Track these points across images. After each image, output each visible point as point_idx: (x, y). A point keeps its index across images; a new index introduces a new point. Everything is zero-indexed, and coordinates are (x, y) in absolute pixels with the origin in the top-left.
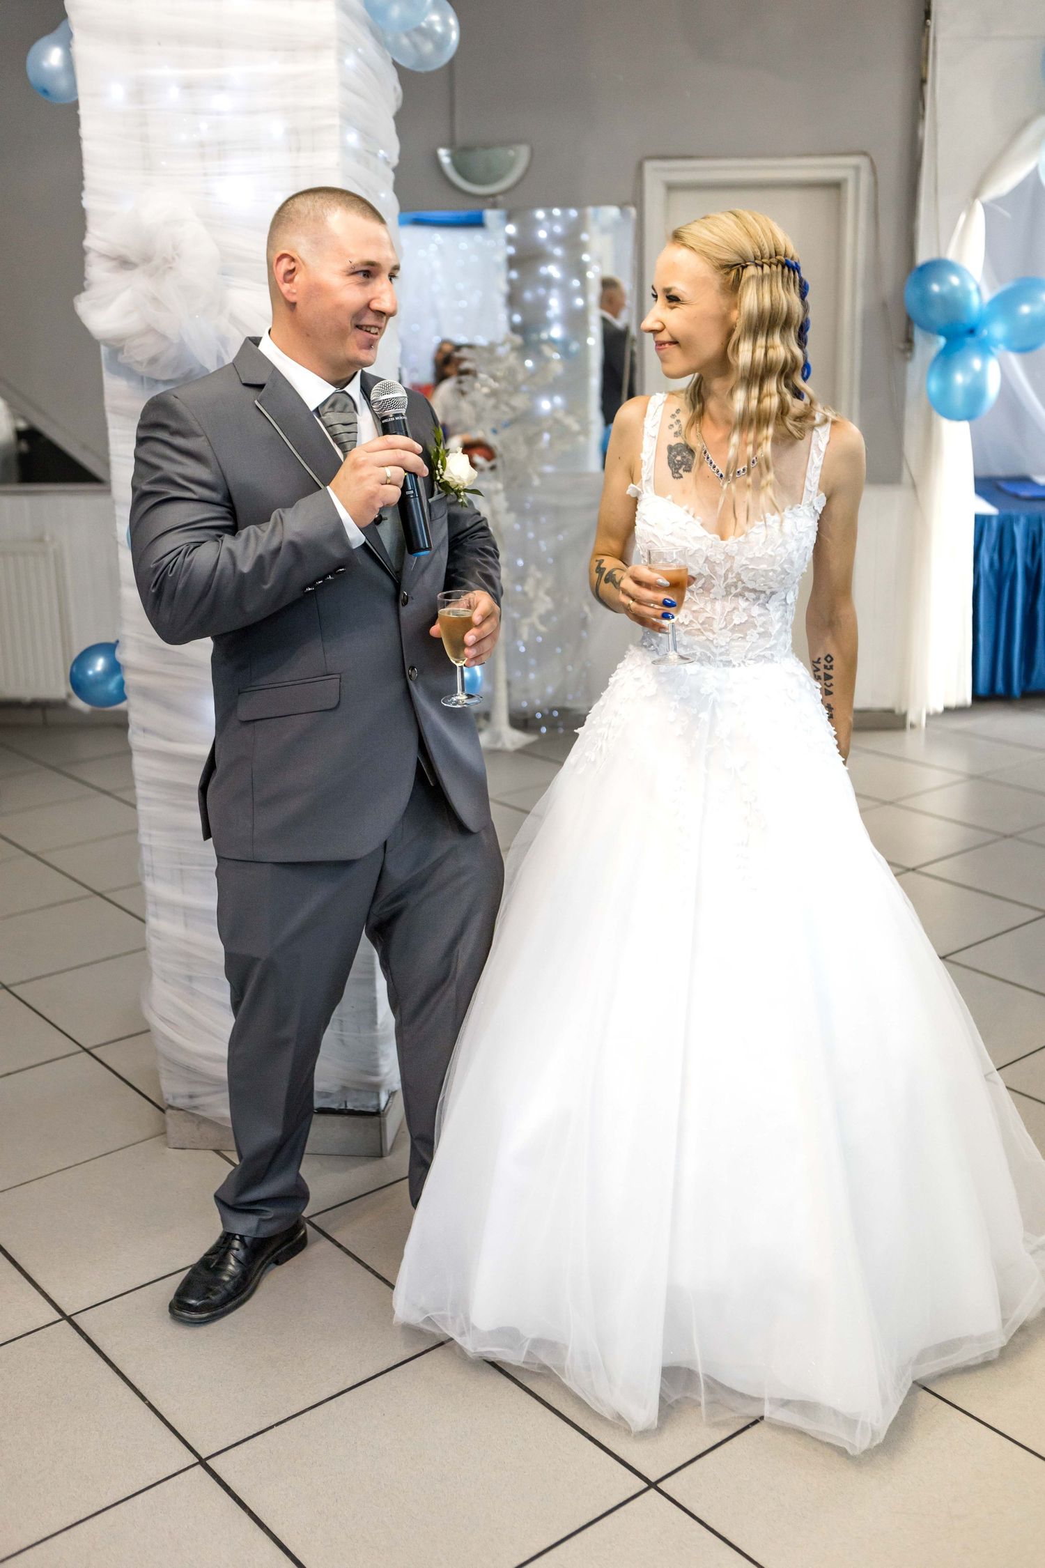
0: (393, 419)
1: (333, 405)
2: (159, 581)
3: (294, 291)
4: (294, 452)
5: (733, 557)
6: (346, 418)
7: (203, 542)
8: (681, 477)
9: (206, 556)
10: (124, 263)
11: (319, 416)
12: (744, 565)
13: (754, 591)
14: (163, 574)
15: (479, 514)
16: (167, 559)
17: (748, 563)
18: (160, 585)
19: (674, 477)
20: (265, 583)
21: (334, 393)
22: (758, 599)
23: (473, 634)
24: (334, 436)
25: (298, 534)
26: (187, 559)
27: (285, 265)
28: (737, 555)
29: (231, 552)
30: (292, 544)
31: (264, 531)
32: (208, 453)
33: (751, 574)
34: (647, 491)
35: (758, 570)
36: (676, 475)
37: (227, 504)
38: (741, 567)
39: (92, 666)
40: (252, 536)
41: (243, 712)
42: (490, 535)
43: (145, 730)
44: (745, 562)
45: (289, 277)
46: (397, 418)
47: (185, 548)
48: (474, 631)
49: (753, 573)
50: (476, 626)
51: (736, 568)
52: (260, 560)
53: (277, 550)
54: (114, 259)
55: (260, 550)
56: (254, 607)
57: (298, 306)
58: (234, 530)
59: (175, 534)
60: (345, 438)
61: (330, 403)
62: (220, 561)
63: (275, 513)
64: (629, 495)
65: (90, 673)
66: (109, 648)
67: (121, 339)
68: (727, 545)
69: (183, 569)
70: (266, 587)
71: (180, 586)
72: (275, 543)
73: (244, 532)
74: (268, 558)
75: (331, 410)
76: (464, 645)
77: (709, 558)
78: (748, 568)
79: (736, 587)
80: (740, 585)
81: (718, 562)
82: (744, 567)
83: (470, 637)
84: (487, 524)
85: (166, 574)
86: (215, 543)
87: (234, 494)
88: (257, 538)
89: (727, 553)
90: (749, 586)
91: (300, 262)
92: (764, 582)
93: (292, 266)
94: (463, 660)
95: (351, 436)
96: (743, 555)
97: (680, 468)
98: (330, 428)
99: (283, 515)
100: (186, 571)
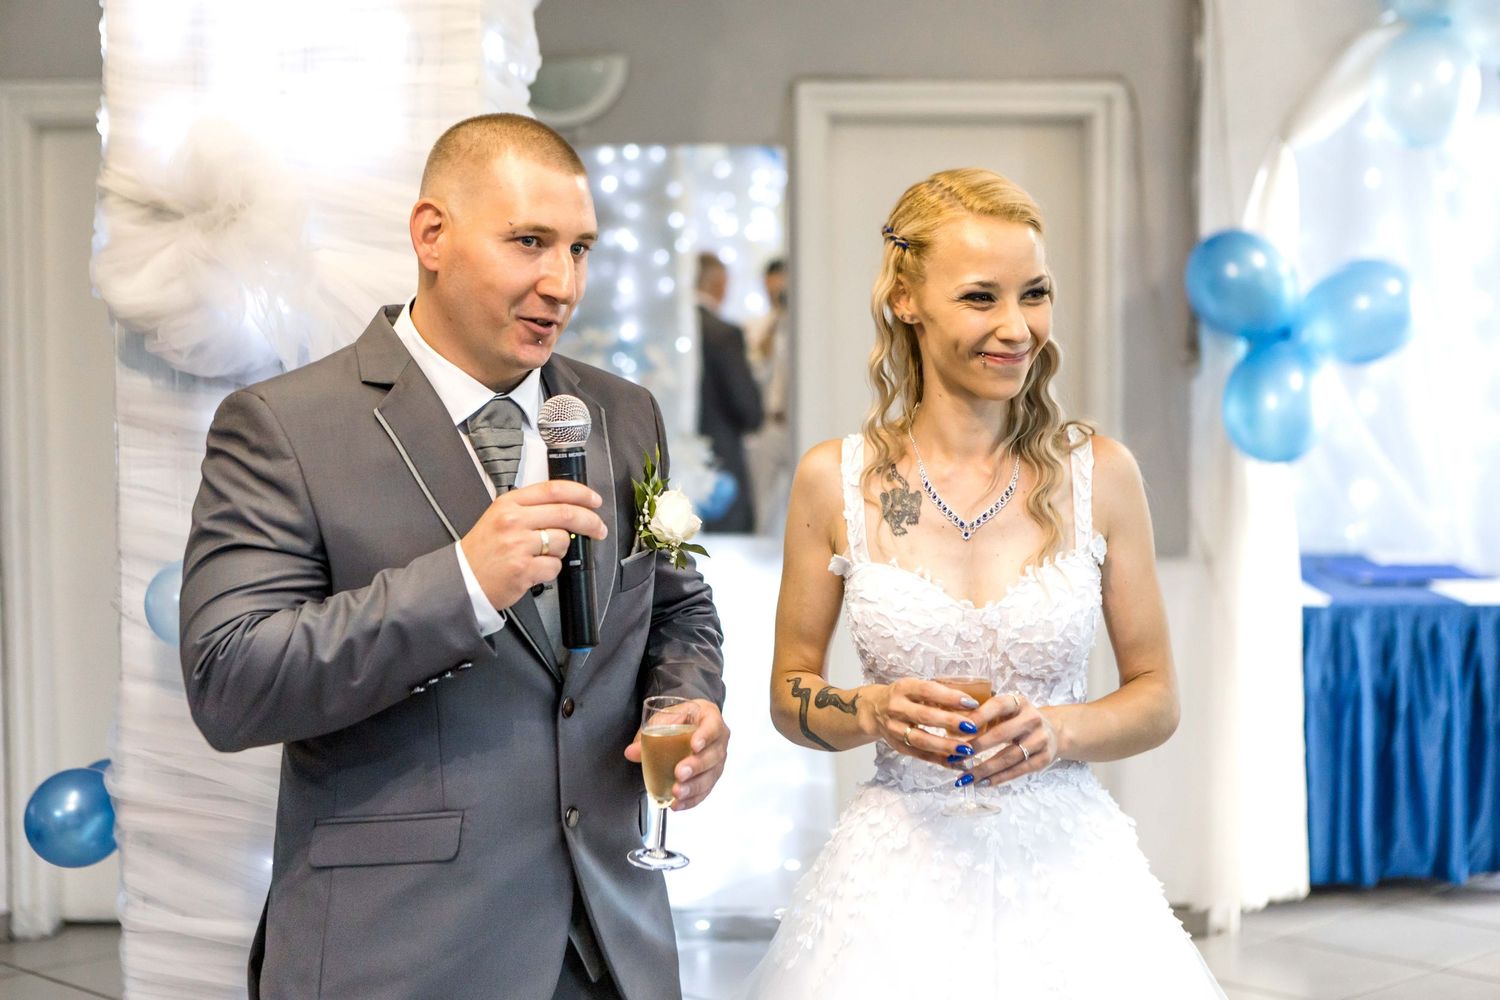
0: (565, 456)
1: (488, 418)
2: (206, 665)
3: (436, 255)
4: (423, 486)
5: (995, 631)
6: (505, 437)
7: (276, 611)
8: (905, 532)
9: (277, 630)
10: (159, 211)
11: (467, 432)
12: (1010, 640)
13: (1029, 677)
14: (211, 657)
15: (701, 578)
16: (219, 635)
17: (1018, 636)
18: (207, 668)
19: (896, 535)
20: (356, 679)
21: (492, 400)
22: (1035, 688)
23: (687, 765)
24: (484, 462)
25: (405, 612)
26: (248, 636)
27: (429, 218)
28: (999, 626)
29: (308, 632)
30: (397, 627)
31: (358, 602)
32: (297, 485)
33: (1022, 652)
34: (860, 561)
35: (1031, 644)
36: (899, 531)
37: (319, 557)
38: (1008, 643)
39: (59, 804)
40: (342, 607)
41: (318, 853)
42: (714, 610)
43: (146, 899)
44: (1015, 635)
45: (431, 235)
46: (571, 455)
47: (247, 618)
48: (691, 760)
49: (1026, 649)
50: (695, 754)
51: (1002, 647)
52: (349, 647)
53: (374, 633)
54: (144, 206)
55: (350, 632)
56: (337, 711)
57: (439, 277)
58: (323, 593)
59: (237, 597)
60: (501, 467)
61: (486, 415)
62: (290, 647)
63: (378, 577)
64: (832, 572)
65: (58, 814)
66: (92, 777)
67: (153, 318)
68: (984, 614)
69: (240, 651)
70: (356, 683)
71: (233, 673)
72: (373, 618)
73: (332, 601)
74: (360, 643)
75: (486, 423)
76: (674, 779)
77: (962, 637)
78: (1017, 644)
79: (1003, 676)
80: (1009, 672)
81: (974, 640)
82: (1011, 644)
83: (683, 769)
84: (711, 596)
85: (214, 658)
86: (292, 613)
87: (329, 544)
88: (348, 609)
89: (985, 626)
90: (1021, 671)
91: (448, 216)
92: (1042, 661)
93: (436, 221)
94: (669, 801)
95: (509, 465)
96: (1010, 626)
97: (901, 521)
98: (480, 451)
99: (389, 580)
100: (245, 652)
